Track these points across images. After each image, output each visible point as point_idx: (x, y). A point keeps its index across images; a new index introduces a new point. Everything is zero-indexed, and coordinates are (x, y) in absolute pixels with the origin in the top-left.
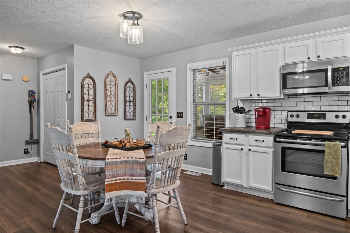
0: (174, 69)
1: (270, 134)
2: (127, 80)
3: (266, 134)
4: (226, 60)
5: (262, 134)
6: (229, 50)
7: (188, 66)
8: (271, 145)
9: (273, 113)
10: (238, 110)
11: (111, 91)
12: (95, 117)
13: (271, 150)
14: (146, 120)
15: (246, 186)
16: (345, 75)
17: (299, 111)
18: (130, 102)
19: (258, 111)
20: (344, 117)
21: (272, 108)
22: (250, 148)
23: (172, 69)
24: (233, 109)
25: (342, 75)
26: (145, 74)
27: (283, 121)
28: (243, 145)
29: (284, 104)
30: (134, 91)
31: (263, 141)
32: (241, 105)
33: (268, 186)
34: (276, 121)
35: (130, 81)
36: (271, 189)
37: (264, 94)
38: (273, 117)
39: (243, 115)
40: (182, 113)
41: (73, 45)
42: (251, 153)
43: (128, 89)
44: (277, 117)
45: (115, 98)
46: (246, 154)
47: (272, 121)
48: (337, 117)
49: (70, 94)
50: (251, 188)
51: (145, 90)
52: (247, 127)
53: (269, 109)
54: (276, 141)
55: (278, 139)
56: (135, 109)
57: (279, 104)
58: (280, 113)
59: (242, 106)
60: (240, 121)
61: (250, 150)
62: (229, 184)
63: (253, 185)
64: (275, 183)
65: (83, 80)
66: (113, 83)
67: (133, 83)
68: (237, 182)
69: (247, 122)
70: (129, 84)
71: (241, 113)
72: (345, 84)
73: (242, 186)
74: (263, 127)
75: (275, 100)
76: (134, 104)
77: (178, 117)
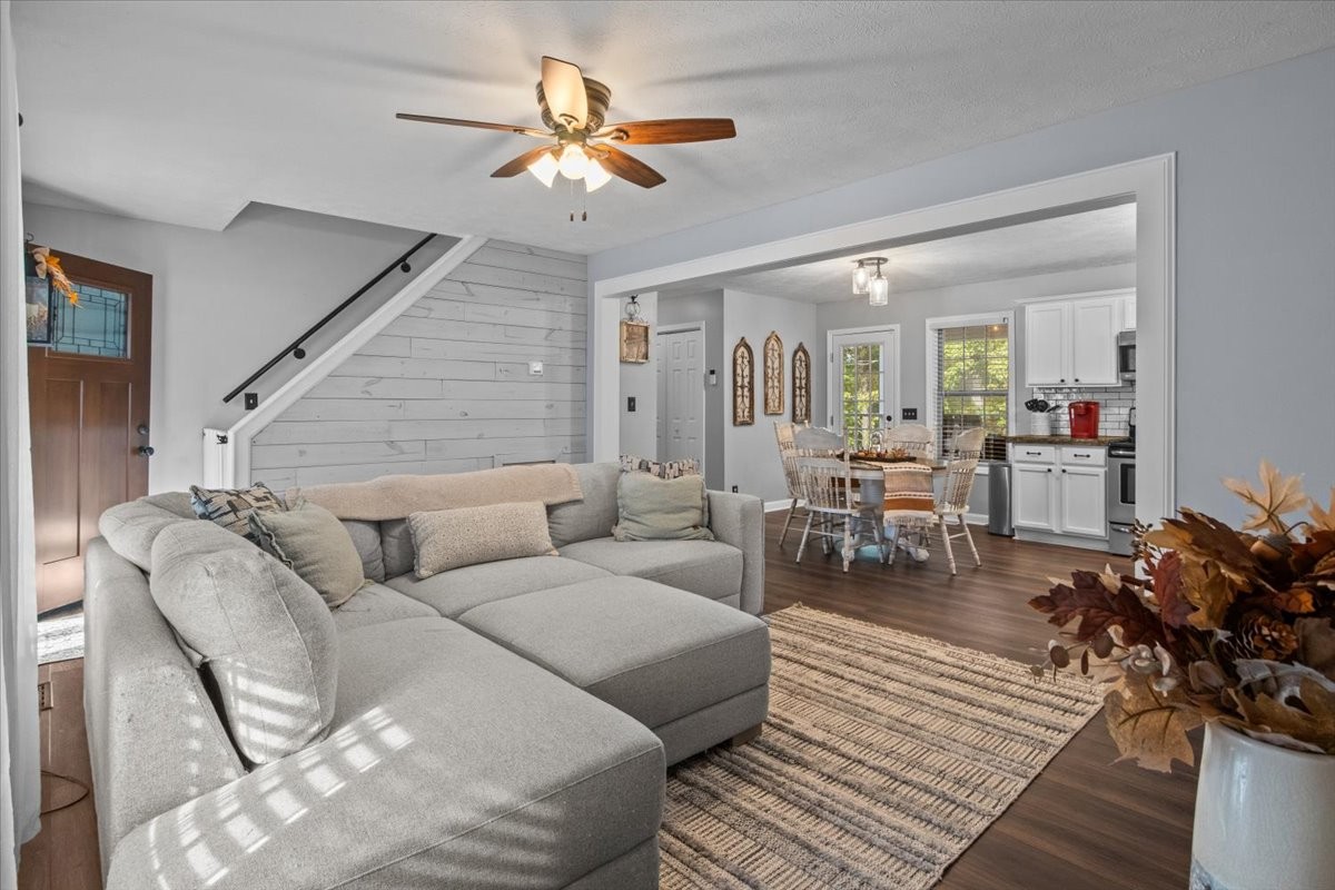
0: (897, 327)
1: (1100, 444)
2: (796, 346)
3: (1092, 445)
4: (1010, 315)
5: (1085, 444)
6: (1019, 301)
7: (929, 322)
8: (1102, 462)
9: (1102, 412)
10: (1035, 406)
11: (773, 369)
12: (752, 416)
13: (1101, 471)
14: (832, 424)
15: (1058, 532)
18: (800, 388)
19: (1075, 408)
21: (1102, 402)
22: (1064, 468)
23: (890, 327)
24: (1026, 404)
26: (830, 334)
27: (1123, 425)
28: (1052, 464)
29: (1122, 395)
30: (808, 367)
31: (1088, 456)
32: (1040, 397)
33: (1099, 529)
34: (1108, 425)
35: (801, 348)
36: (1103, 534)
37: (1088, 379)
38: (1102, 418)
39: (1044, 414)
40: (915, 411)
41: (722, 290)
42: (1066, 476)
43: (798, 364)
44: (1109, 418)
45: (779, 382)
46: (1057, 479)
47: (1100, 425)
49: (714, 376)
50: (1067, 535)
51: (830, 364)
52: (1052, 435)
53: (1096, 404)
54: (1110, 455)
55: (1113, 453)
56: (808, 402)
57: (1116, 396)
58: (1116, 410)
59: (1042, 399)
60: (1040, 424)
61: (1064, 471)
62: (1023, 530)
63: (1071, 527)
64: (1111, 523)
65: (735, 352)
66: (776, 354)
67: (805, 352)
68: (1042, 525)
69: (1054, 426)
70: (800, 353)
71: (1042, 411)
73: (1049, 533)
74: (1086, 434)
75: (1106, 390)
76: (808, 392)
77: (905, 417)
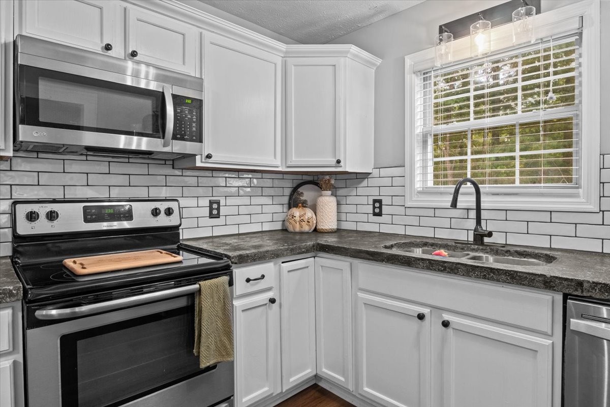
16: (195, 117)
17: (54, 201)
20: (169, 212)
25: (189, 116)
48: (155, 212)
72: (194, 138)
